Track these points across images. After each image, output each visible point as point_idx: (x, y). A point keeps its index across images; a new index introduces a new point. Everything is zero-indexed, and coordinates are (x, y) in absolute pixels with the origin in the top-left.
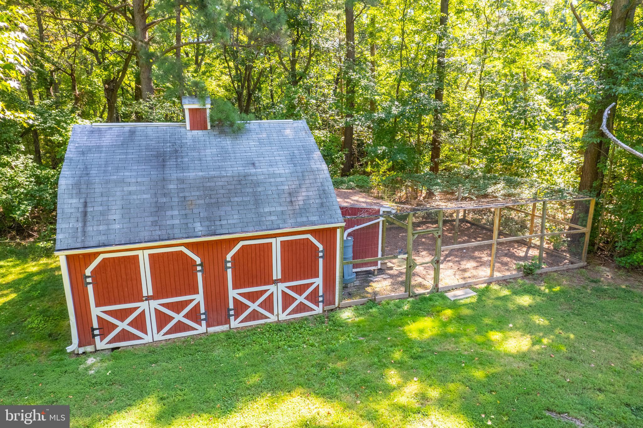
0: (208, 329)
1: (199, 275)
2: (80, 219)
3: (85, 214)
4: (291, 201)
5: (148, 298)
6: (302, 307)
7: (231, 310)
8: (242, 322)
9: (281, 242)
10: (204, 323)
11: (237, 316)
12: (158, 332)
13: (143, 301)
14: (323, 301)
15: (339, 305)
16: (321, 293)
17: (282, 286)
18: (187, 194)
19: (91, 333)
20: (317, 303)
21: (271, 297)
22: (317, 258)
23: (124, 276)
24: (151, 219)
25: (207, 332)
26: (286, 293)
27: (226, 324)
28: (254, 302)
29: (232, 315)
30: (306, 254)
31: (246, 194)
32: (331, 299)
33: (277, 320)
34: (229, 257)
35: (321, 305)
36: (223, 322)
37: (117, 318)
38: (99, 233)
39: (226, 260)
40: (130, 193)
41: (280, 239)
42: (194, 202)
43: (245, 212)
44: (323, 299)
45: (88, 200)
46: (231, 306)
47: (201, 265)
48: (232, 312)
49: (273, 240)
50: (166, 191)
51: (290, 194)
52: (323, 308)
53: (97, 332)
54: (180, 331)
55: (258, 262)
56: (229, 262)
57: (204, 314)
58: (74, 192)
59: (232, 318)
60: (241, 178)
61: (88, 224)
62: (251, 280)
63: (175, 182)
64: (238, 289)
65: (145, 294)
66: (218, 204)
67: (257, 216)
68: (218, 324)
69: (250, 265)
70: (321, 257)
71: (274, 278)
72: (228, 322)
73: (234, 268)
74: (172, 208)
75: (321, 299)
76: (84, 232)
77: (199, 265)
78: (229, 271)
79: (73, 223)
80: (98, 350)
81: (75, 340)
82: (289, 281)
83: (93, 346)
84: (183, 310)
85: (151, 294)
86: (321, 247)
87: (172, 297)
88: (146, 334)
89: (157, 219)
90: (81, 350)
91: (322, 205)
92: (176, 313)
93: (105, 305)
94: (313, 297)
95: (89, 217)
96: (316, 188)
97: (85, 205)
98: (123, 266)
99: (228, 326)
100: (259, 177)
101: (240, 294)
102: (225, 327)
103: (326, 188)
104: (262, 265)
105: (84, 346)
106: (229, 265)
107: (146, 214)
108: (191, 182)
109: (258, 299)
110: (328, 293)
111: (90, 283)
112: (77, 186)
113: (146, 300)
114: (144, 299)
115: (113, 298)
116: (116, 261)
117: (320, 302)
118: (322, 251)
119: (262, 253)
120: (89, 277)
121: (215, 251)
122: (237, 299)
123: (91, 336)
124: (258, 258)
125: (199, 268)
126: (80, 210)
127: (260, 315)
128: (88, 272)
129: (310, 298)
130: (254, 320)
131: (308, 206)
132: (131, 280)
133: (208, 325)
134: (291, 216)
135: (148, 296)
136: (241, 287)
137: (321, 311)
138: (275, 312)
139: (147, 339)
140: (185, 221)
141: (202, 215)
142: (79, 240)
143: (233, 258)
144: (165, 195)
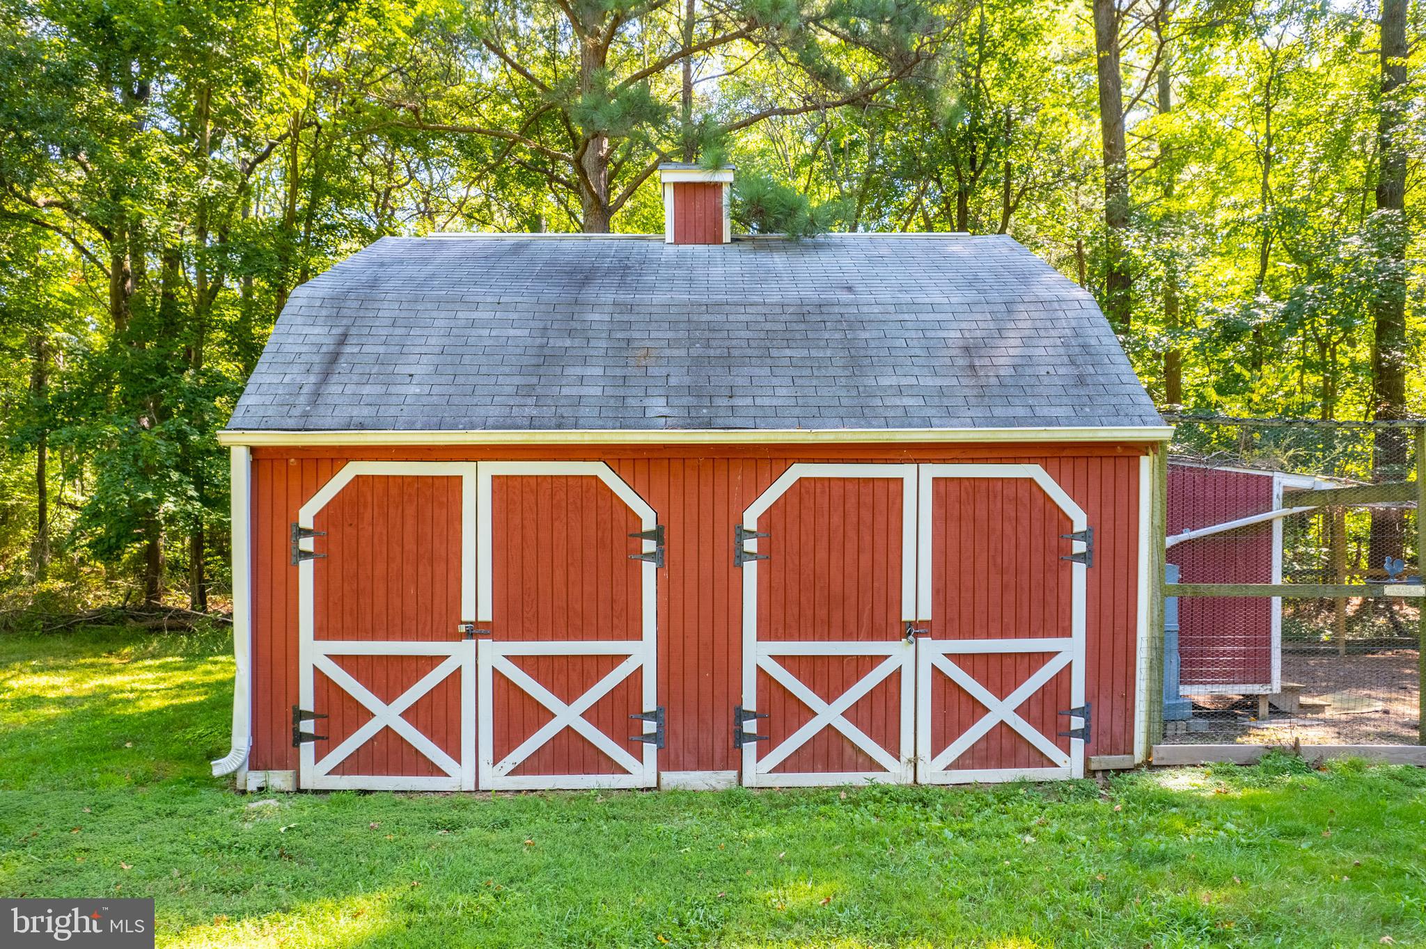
0: (664, 774)
1: (649, 570)
2: (316, 369)
3: (334, 357)
4: (972, 367)
5: (476, 631)
6: (1006, 744)
7: (749, 715)
8: (782, 768)
9: (936, 480)
10: (650, 750)
11: (766, 743)
12: (496, 761)
13: (459, 637)
14: (1084, 734)
15: (1149, 754)
16: (1078, 699)
17: (934, 651)
18: (636, 335)
19: (290, 727)
20: (1062, 738)
21: (892, 688)
22: (1064, 559)
23: (410, 545)
24: (517, 380)
25: (658, 787)
26: (948, 681)
27: (726, 767)
28: (829, 697)
29: (751, 737)
30: (1024, 541)
31: (823, 343)
32: (1118, 728)
33: (910, 780)
34: (750, 520)
35: (1078, 745)
36: (718, 756)
37: (371, 686)
38: (358, 400)
39: (741, 527)
40: (473, 324)
41: (931, 471)
42: (654, 353)
43: (815, 382)
44: (1087, 726)
45: (353, 331)
46: (750, 701)
47: (657, 535)
48: (750, 726)
49: (905, 471)
50: (574, 325)
51: (967, 349)
52: (1087, 761)
53: (307, 726)
54: (569, 769)
55: (851, 547)
56: (751, 533)
57: (653, 716)
58: (324, 312)
59: (750, 749)
60: (805, 309)
61: (335, 378)
62: (822, 613)
63: (608, 309)
64: (778, 639)
65: (467, 614)
66: (728, 361)
67: (854, 393)
68: (700, 765)
69: (822, 554)
70: (1082, 557)
71: (908, 615)
72: (733, 761)
73: (766, 557)
74: (585, 361)
75: (1077, 723)
76: (316, 395)
77: (649, 535)
78: (750, 570)
79: (295, 375)
80: (306, 791)
81: (241, 740)
82: (961, 635)
83: (289, 773)
84: (584, 689)
85: (486, 615)
86: (1080, 521)
87: (554, 637)
88: (457, 757)
89: (534, 380)
90: (254, 780)
91: (1081, 380)
92: (560, 697)
93: (342, 635)
94: (1049, 713)
95: (343, 365)
96: (1058, 342)
97: (343, 340)
98: (410, 511)
99: (732, 774)
100: (865, 309)
101: (781, 659)
102: (721, 779)
103: (1093, 342)
104: (865, 559)
105: (267, 767)
106: (751, 545)
107: (507, 370)
108: (653, 310)
109: (845, 686)
110: (1105, 704)
111: (306, 555)
112: (336, 303)
113: (470, 635)
114: (462, 629)
115: (369, 617)
116: (394, 491)
117: (1076, 734)
118: (1083, 536)
119: (866, 515)
120: (306, 533)
121: (706, 490)
122: (771, 679)
123: (290, 738)
124: (852, 534)
125: (649, 546)
126: (324, 349)
127: (849, 751)
128: (306, 516)
129: (1035, 711)
130: (827, 768)
131: (1033, 381)
132: (431, 562)
133: (666, 763)
134: (972, 401)
135: (476, 623)
136: (786, 636)
137: (1078, 773)
138: (906, 750)
139: (459, 776)
140: (620, 392)
141: (673, 381)
142: (296, 412)
143: (767, 519)
144: (571, 333)
